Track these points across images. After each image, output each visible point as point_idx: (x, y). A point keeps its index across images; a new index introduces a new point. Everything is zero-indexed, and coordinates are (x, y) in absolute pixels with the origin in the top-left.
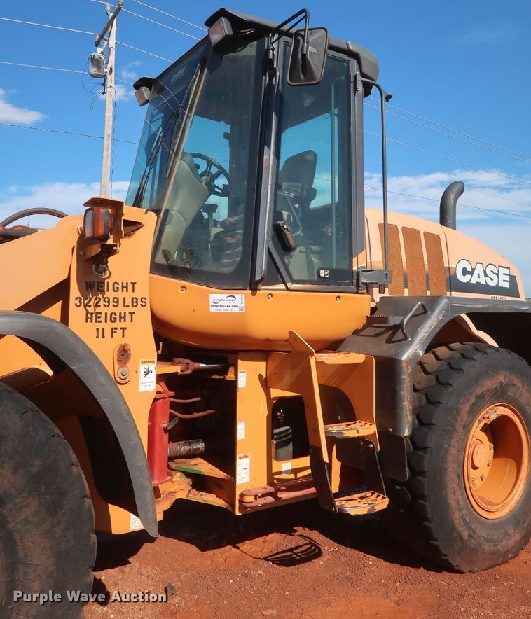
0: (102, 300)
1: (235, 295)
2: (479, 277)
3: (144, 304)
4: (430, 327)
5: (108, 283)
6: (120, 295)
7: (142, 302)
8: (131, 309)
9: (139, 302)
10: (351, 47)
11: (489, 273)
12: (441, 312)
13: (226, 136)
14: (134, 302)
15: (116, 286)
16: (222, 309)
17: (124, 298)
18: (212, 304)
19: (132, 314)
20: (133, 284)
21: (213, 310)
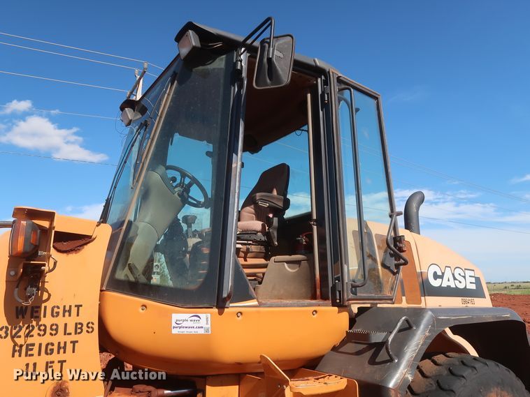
0: (36, 328)
1: (199, 315)
2: (449, 280)
3: (90, 330)
4: (418, 345)
5: (45, 307)
6: (60, 321)
7: (89, 328)
8: (74, 337)
9: (85, 328)
10: (318, 64)
11: (457, 276)
12: (426, 327)
13: (208, 154)
14: (78, 328)
15: (56, 310)
16: (185, 331)
17: (66, 325)
18: (174, 325)
19: (74, 343)
20: (78, 307)
21: (175, 331)
